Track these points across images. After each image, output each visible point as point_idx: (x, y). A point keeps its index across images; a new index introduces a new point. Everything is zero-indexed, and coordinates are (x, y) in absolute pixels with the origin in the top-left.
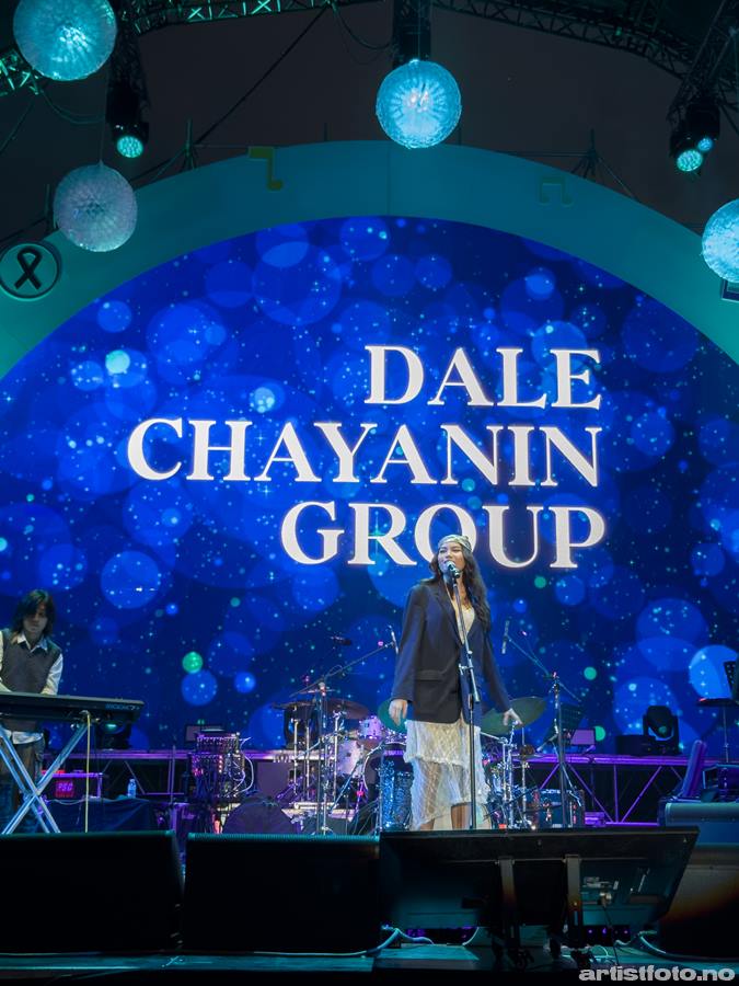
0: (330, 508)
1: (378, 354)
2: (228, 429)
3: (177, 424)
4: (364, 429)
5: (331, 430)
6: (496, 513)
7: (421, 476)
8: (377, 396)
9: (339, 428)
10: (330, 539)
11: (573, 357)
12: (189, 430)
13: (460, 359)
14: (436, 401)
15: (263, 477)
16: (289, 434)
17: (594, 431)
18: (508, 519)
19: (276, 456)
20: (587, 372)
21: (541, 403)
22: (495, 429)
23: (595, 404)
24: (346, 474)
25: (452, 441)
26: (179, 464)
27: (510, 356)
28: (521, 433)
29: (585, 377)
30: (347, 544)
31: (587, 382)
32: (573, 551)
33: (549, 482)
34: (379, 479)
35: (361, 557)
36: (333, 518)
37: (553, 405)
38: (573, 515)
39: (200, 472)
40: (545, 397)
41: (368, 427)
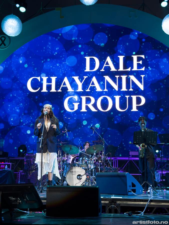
0: (76, 98)
1: (88, 59)
2: (51, 79)
3: (39, 78)
4: (84, 78)
5: (76, 78)
6: (117, 98)
7: (99, 89)
8: (88, 69)
9: (78, 78)
10: (76, 106)
11: (138, 57)
12: (42, 80)
13: (109, 59)
14: (103, 70)
15: (60, 91)
16: (66, 80)
17: (143, 76)
18: (120, 99)
19: (63, 85)
20: (141, 61)
22: (117, 77)
23: (143, 69)
24: (80, 89)
25: (107, 80)
26: (39, 88)
27: (121, 58)
28: (124, 78)
29: (141, 62)
30: (80, 107)
31: (141, 64)
32: (137, 107)
33: (131, 90)
34: (88, 90)
35: (84, 109)
36: (77, 100)
37: (132, 70)
38: (137, 98)
39: (44, 90)
40: (130, 68)
41: (85, 77)
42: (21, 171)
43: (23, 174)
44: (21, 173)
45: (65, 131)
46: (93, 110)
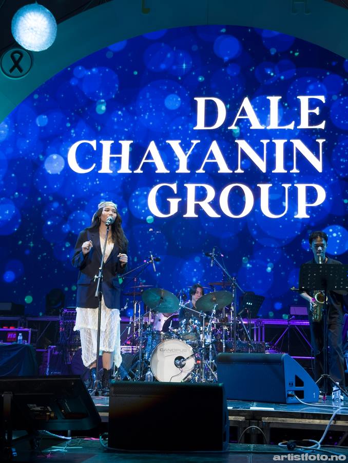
0: (174, 187)
1: (201, 102)
2: (120, 145)
3: (93, 143)
4: (193, 144)
5: (175, 145)
6: (265, 188)
7: (224, 168)
8: (200, 125)
9: (179, 143)
10: (174, 204)
11: (311, 101)
12: (100, 147)
13: (246, 104)
14: (233, 127)
15: (139, 171)
16: (152, 148)
17: (321, 141)
18: (271, 191)
19: (146, 159)
20: (318, 108)
21: (291, 126)
22: (265, 142)
23: (322, 126)
24: (183, 169)
25: (241, 149)
26: (94, 165)
27: (274, 101)
28: (280, 144)
29: (317, 111)
30: (183, 207)
31: (318, 114)
32: (308, 209)
33: (295, 171)
34: (201, 171)
35: (191, 213)
36: (176, 192)
37: (298, 127)
38: (308, 188)
40: (293, 122)
41: (195, 142)
42: (52, 347)
43: (57, 353)
44: (51, 352)
45: (150, 259)
46: (212, 213)
